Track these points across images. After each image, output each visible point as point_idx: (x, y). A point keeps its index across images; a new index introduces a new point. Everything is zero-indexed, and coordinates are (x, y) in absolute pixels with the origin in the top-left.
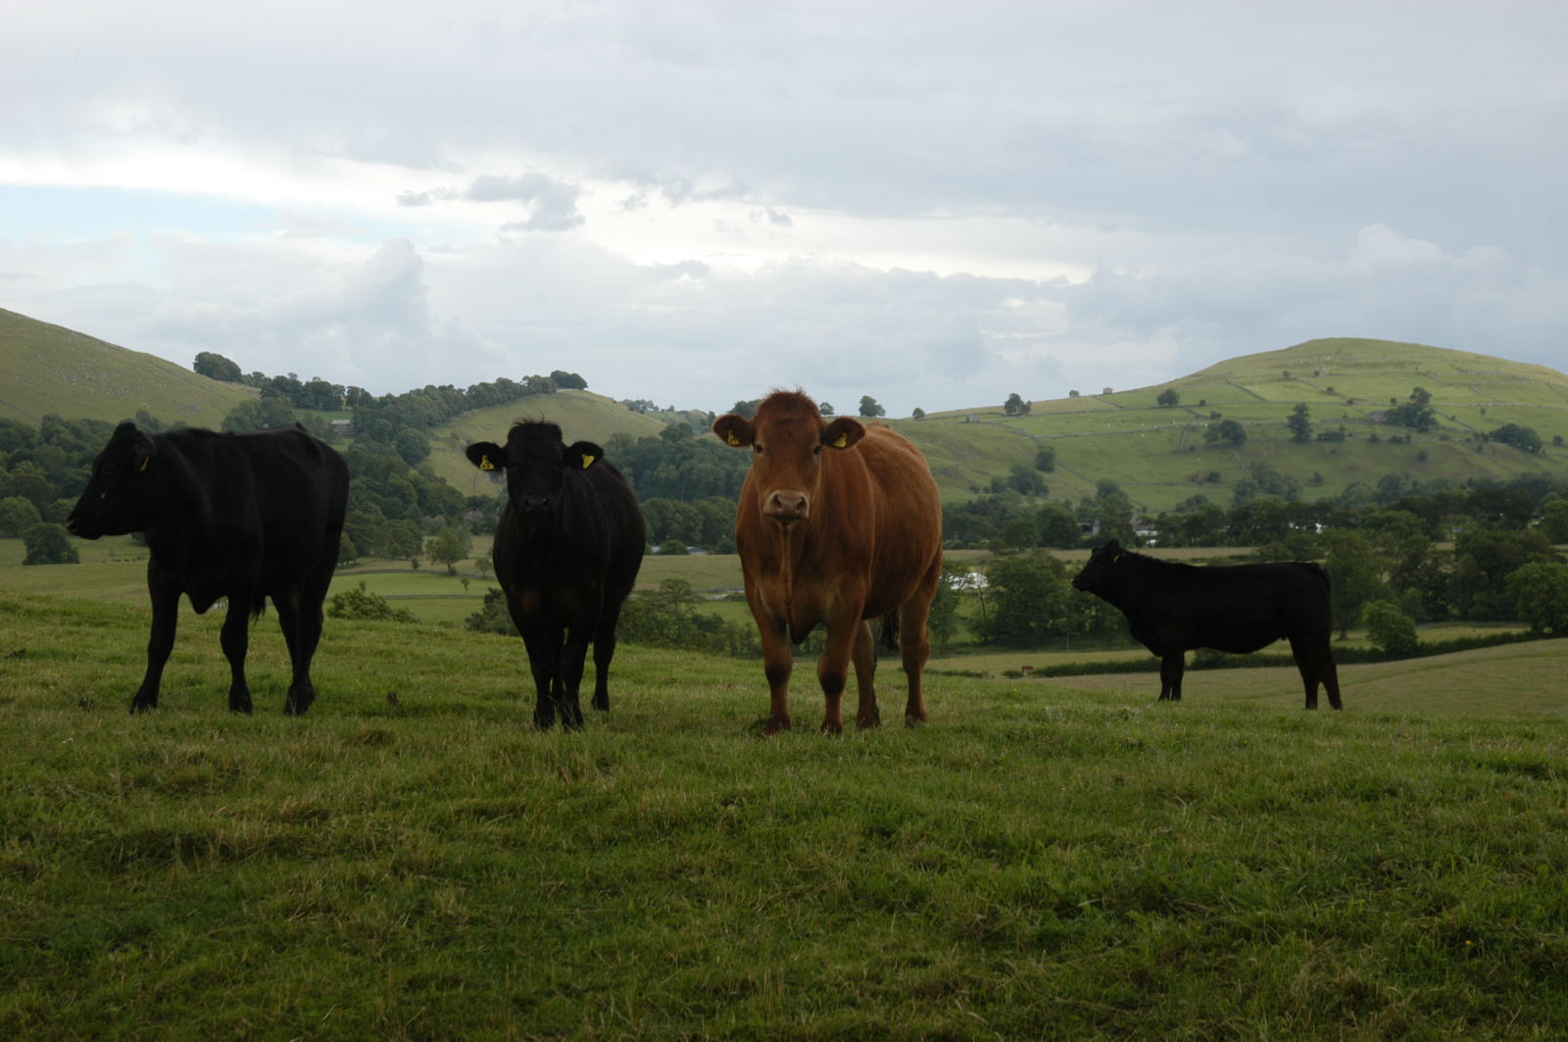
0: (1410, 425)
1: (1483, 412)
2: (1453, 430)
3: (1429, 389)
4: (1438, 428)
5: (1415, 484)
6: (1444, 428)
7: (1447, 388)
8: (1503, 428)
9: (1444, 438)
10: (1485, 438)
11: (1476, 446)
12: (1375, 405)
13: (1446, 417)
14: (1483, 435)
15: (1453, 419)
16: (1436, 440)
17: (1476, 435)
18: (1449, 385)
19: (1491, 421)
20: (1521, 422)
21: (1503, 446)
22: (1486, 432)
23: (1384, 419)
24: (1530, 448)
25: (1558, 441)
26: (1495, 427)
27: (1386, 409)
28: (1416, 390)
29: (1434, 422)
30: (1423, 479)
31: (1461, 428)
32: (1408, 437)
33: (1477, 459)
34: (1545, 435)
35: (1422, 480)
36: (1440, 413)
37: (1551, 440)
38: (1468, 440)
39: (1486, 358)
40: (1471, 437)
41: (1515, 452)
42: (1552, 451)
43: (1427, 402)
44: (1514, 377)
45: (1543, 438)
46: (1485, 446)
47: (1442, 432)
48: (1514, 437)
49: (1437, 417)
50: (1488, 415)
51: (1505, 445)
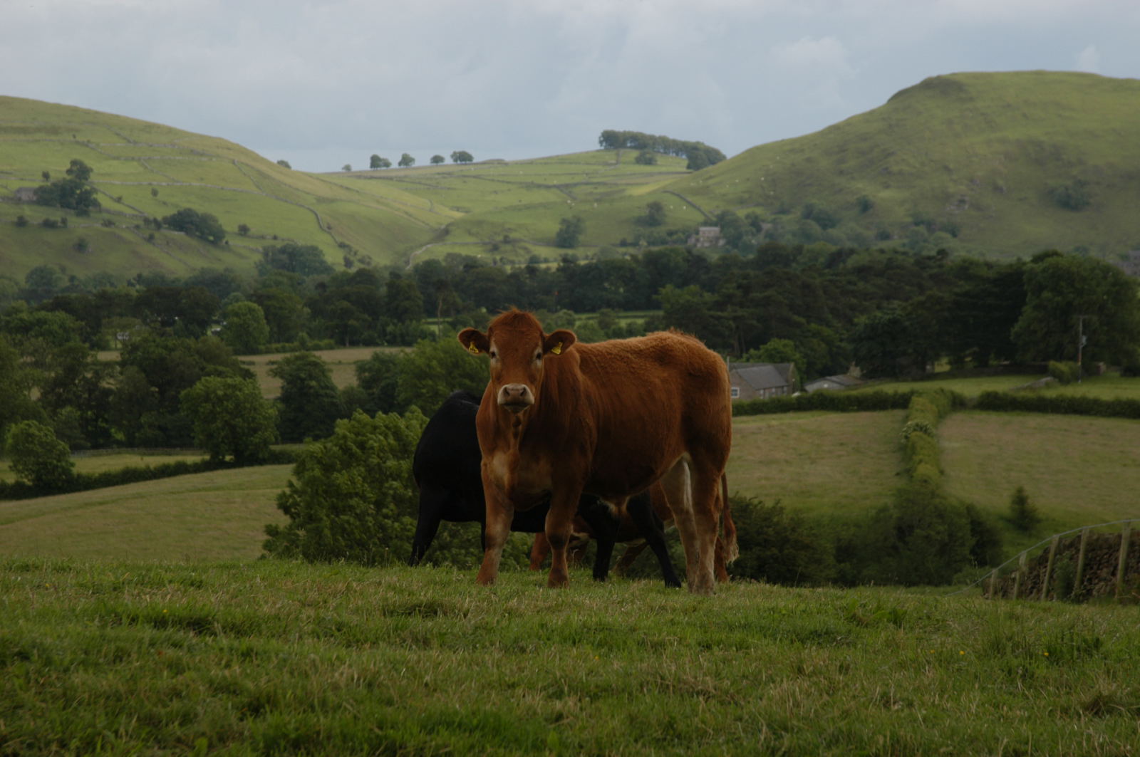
0: (65, 205)
1: (155, 193)
2: (120, 214)
3: (89, 162)
4: (100, 211)
5: (72, 278)
6: (108, 211)
7: (111, 163)
8: (180, 213)
9: (109, 223)
10: (158, 224)
11: (147, 235)
12: (22, 179)
13: (111, 198)
14: (155, 221)
15: (119, 200)
16: (98, 226)
17: (147, 221)
18: (117, 158)
19: (165, 203)
20: (200, 208)
21: (178, 235)
22: (159, 218)
23: (35, 198)
24: (211, 238)
25: (244, 230)
26: (171, 212)
27: (36, 185)
28: (74, 163)
29: (96, 204)
30: (82, 272)
31: (128, 211)
32: (64, 221)
33: (147, 250)
34: (228, 223)
35: (81, 274)
36: (104, 193)
37: (236, 230)
38: (137, 227)
40: (141, 223)
41: (194, 242)
42: (236, 242)
43: (87, 179)
44: (192, 152)
45: (227, 228)
46: (157, 235)
47: (106, 216)
48: (186, 222)
49: (100, 197)
50: (160, 197)
51: (182, 234)
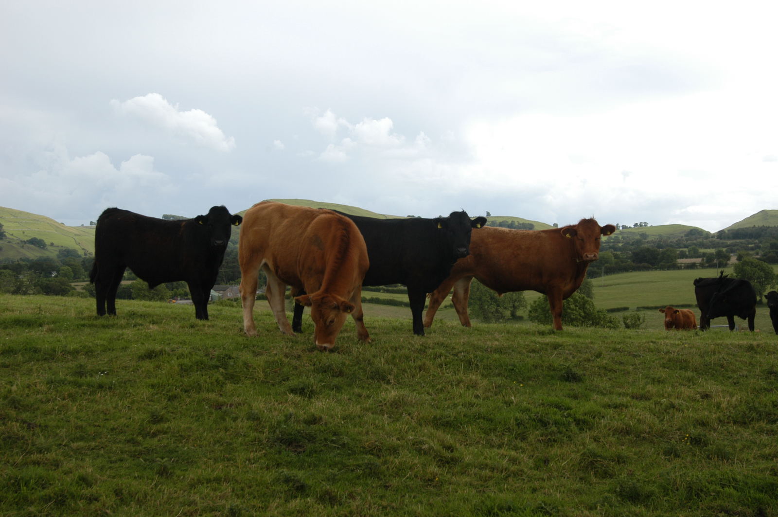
2: (13, 239)
4: (6, 238)
6: (9, 238)
7: (9, 223)
8: (32, 239)
9: (9, 242)
10: (25, 242)
11: (22, 245)
13: (9, 234)
14: (24, 241)
15: (12, 235)
16: (6, 243)
17: (21, 241)
18: (10, 222)
19: (27, 236)
20: (39, 237)
22: (25, 240)
24: (42, 247)
25: (52, 244)
26: (29, 238)
29: (5, 236)
31: (15, 238)
33: (22, 250)
34: (47, 242)
37: (49, 244)
38: (18, 243)
39: (24, 212)
40: (20, 242)
41: (37, 248)
42: (49, 248)
44: (35, 220)
45: (46, 243)
46: (25, 246)
47: (8, 240)
48: (36, 243)
49: (6, 234)
50: (25, 234)
51: (32, 245)
